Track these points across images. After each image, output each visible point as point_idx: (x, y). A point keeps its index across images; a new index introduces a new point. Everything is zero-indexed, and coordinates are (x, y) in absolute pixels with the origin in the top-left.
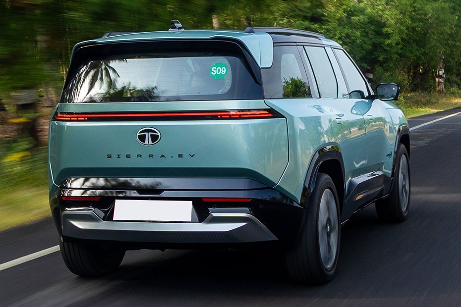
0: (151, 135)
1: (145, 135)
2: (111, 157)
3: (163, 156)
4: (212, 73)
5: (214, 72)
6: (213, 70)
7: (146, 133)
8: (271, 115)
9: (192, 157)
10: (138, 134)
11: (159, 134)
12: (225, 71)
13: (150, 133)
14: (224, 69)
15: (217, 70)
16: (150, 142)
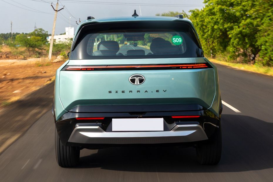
0: (139, 79)
1: (135, 79)
2: (111, 92)
3: (146, 91)
4: (174, 41)
5: (175, 41)
6: (174, 40)
7: (136, 78)
8: (206, 66)
9: (165, 91)
10: (130, 78)
11: (144, 78)
12: (181, 40)
13: (138, 78)
14: (180, 39)
15: (176, 40)
16: (138, 83)
